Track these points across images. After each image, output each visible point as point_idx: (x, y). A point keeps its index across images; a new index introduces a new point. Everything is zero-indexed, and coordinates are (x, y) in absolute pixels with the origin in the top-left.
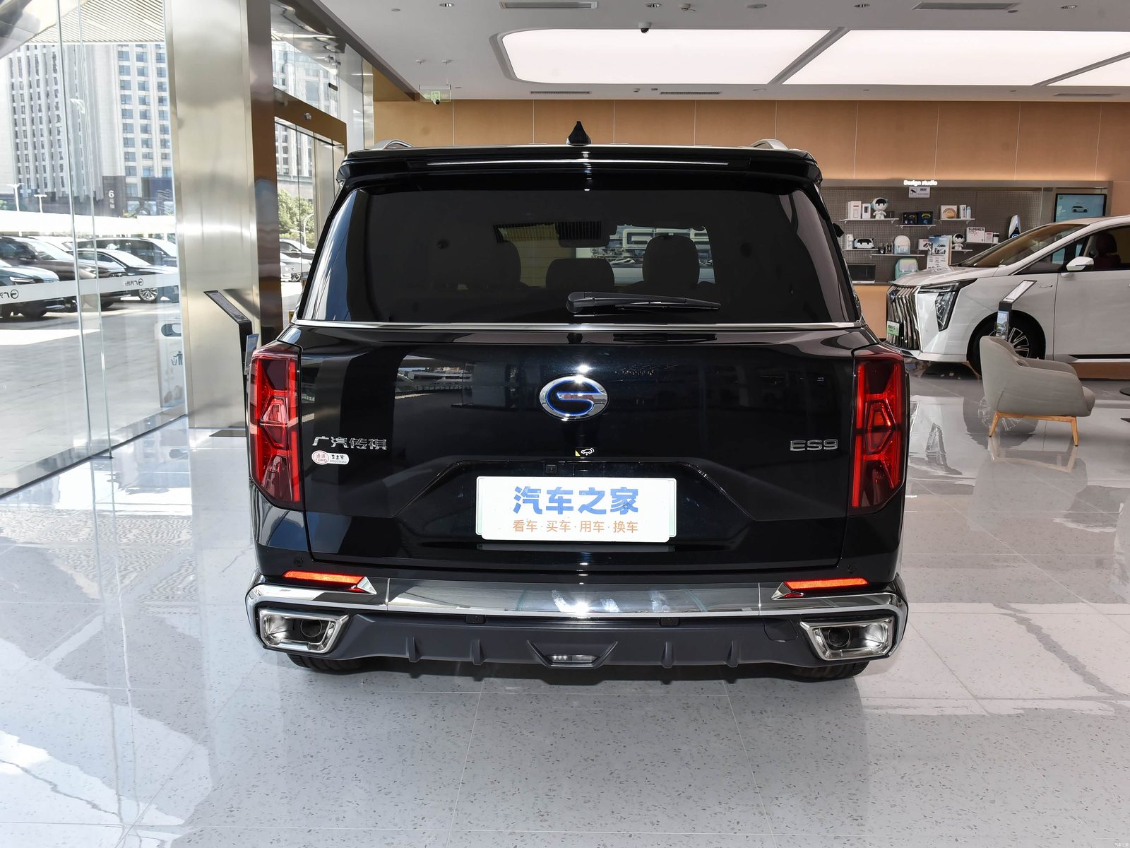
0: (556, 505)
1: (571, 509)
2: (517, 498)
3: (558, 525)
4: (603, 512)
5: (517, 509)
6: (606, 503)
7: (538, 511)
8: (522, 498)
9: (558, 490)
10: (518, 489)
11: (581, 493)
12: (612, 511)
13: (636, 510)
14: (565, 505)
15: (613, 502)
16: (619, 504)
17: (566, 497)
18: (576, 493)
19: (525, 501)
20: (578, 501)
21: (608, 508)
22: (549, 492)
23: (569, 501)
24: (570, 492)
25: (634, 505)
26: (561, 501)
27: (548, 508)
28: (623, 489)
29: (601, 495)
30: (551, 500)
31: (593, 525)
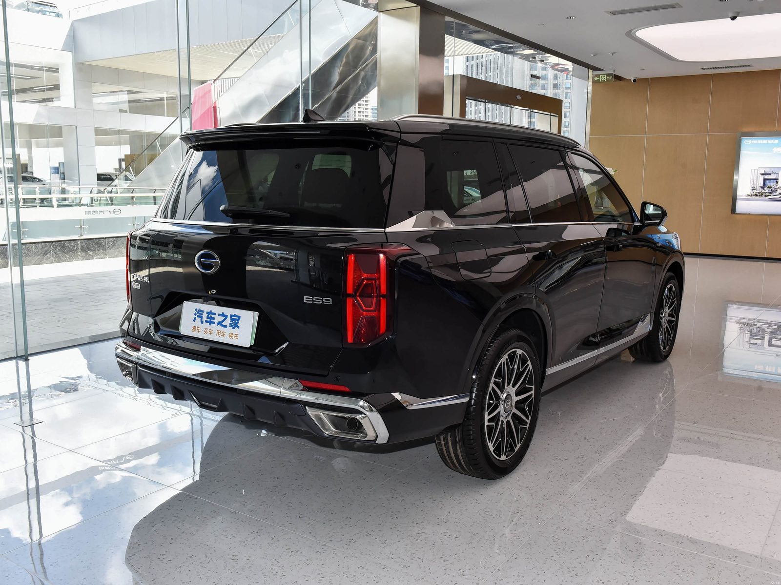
0: (209, 320)
1: (214, 323)
2: (195, 314)
3: (208, 331)
4: (226, 326)
5: (194, 321)
6: (227, 322)
7: (202, 322)
8: (197, 314)
9: (210, 313)
10: (196, 310)
11: (219, 315)
12: (230, 326)
13: (238, 327)
14: (212, 320)
15: (231, 321)
16: (232, 323)
17: (213, 316)
18: (217, 314)
19: (198, 316)
20: (218, 319)
21: (228, 325)
22: (207, 313)
23: (214, 319)
24: (215, 314)
25: (238, 325)
26: (211, 318)
27: (206, 321)
28: (235, 315)
29: (226, 317)
30: (208, 317)
31: (221, 333)
